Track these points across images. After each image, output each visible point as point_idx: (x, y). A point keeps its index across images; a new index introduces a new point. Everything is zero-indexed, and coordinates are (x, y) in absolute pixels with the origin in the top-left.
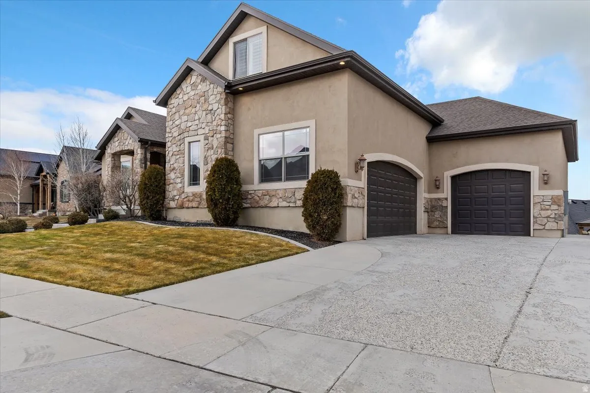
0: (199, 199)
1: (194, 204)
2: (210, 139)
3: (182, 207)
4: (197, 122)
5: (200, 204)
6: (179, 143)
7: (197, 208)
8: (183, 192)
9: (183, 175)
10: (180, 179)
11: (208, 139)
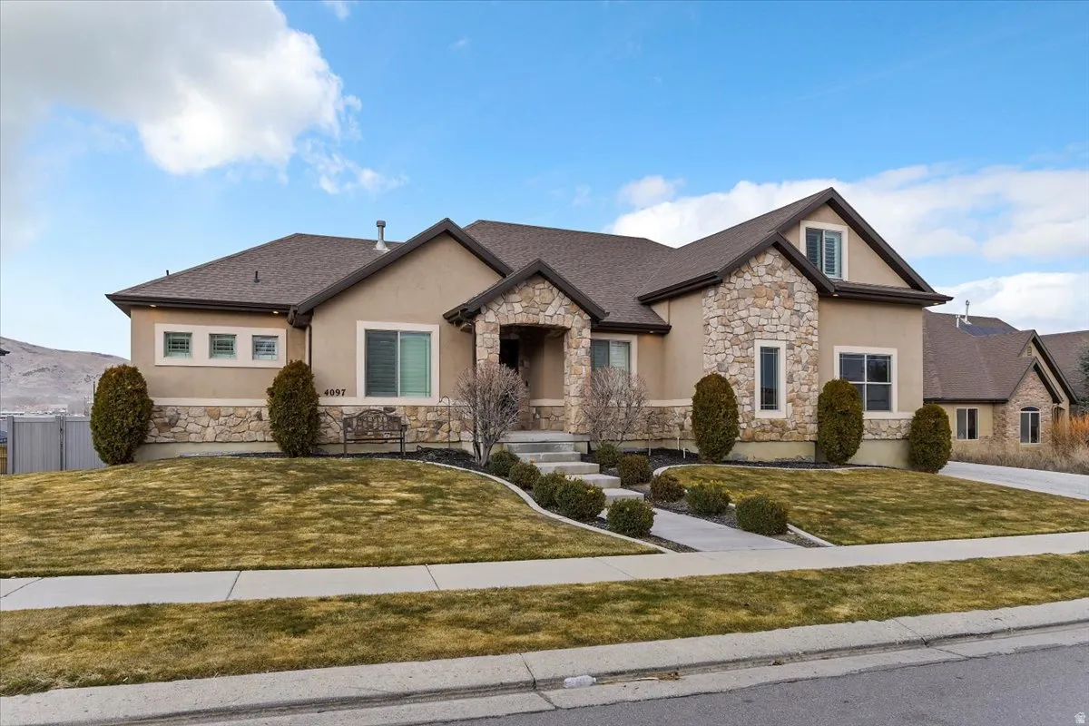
0: (780, 429)
1: (774, 436)
2: (796, 349)
3: (752, 440)
4: (775, 322)
5: (782, 435)
6: (746, 345)
7: (779, 441)
8: (753, 419)
9: (752, 393)
10: (748, 399)
11: (793, 349)
